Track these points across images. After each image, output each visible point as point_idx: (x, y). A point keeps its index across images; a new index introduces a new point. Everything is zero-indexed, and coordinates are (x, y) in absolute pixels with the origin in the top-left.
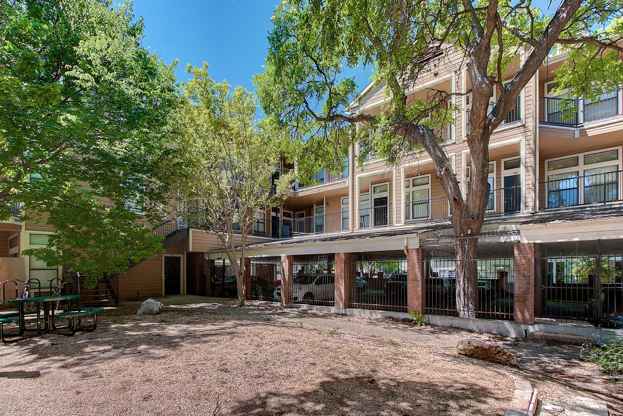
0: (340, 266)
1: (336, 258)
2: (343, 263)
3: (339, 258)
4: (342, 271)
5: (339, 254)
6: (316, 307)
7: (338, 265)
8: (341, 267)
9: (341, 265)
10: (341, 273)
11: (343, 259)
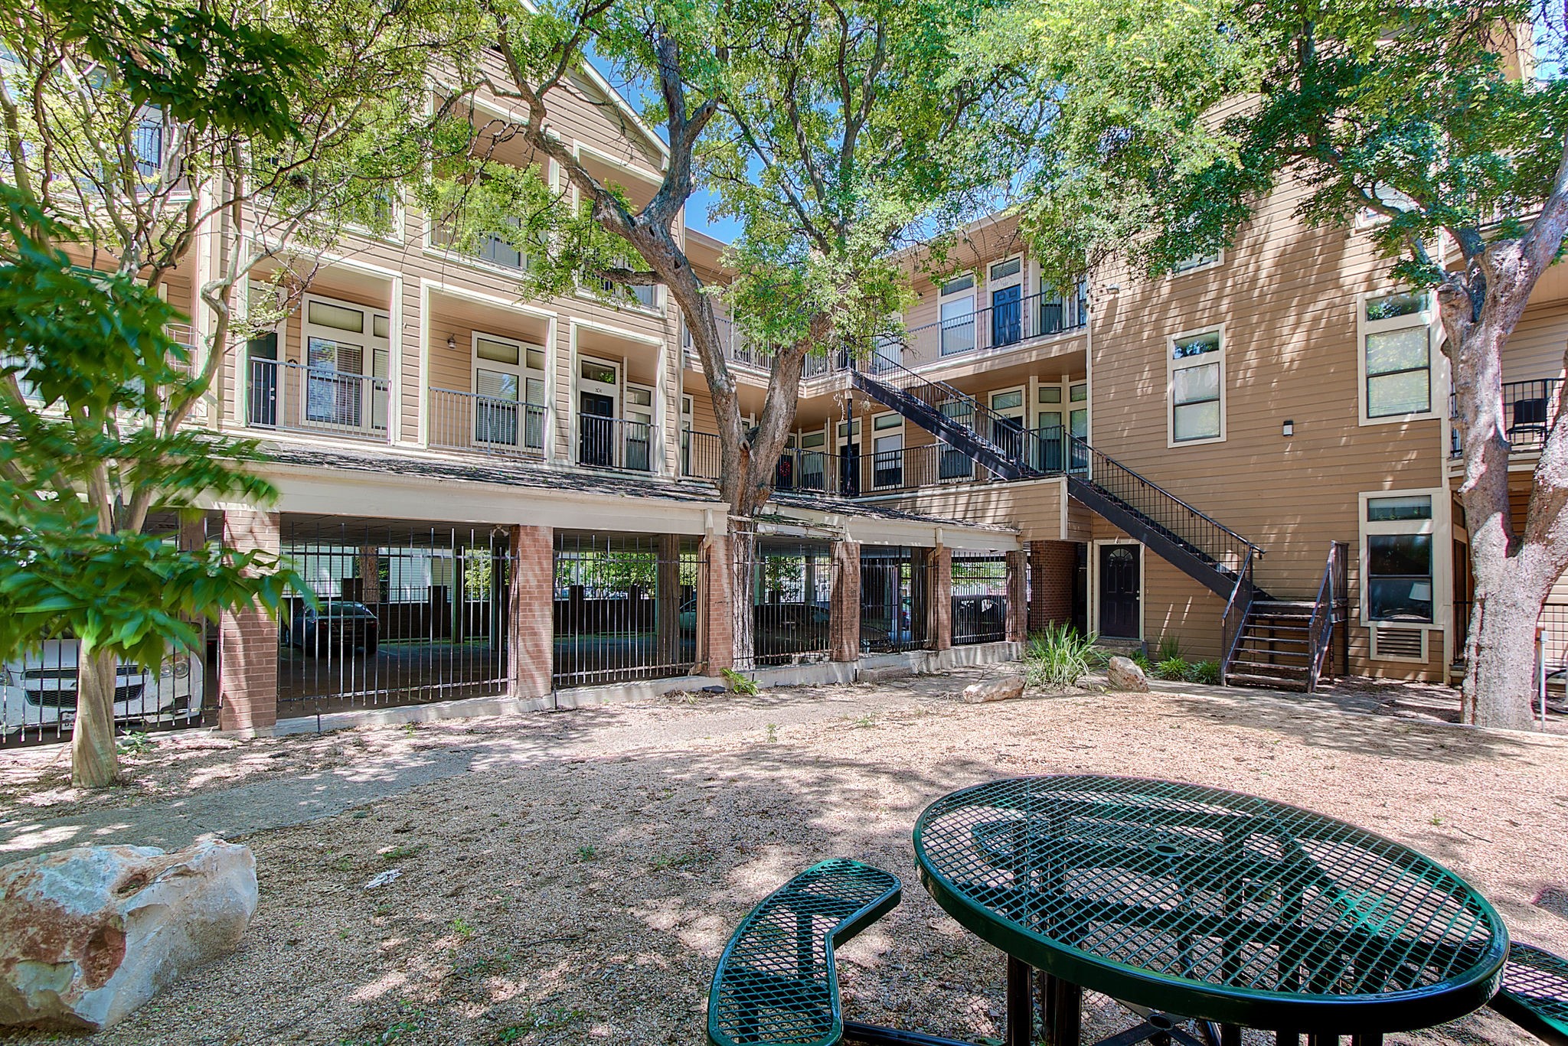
0: (537, 568)
1: (524, 540)
2: (547, 558)
3: (535, 540)
4: (545, 581)
5: (534, 528)
6: (439, 710)
7: (531, 564)
8: (542, 569)
9: (540, 563)
10: (540, 587)
11: (547, 546)
